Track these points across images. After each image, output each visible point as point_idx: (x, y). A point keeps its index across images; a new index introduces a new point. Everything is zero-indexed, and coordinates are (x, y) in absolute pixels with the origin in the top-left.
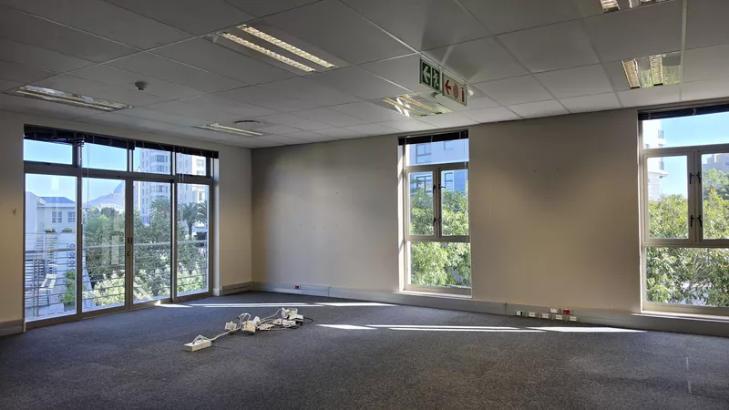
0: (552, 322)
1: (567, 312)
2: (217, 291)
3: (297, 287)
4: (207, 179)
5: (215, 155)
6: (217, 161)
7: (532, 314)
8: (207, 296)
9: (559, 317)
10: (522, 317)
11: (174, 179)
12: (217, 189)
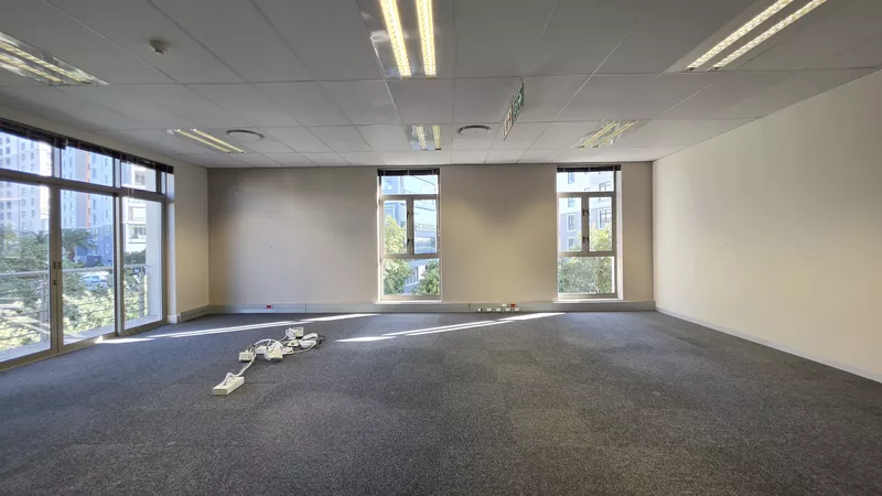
0: (503, 314)
1: (513, 305)
2: (173, 318)
3: (269, 307)
4: (157, 196)
5: (170, 170)
6: (171, 177)
7: (489, 310)
8: (163, 325)
9: (508, 310)
10: (482, 312)
11: (117, 192)
12: (172, 208)
